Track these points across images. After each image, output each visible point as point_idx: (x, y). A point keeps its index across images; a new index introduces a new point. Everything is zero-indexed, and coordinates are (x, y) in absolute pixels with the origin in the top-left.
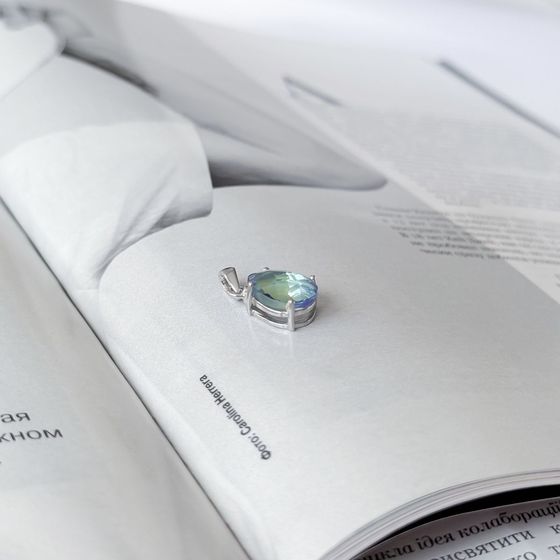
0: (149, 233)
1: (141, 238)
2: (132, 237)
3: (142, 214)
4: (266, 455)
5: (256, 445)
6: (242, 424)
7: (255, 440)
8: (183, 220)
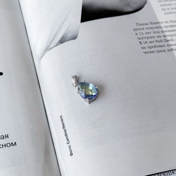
0: (57, 45)
1: (54, 47)
2: (52, 46)
3: (56, 34)
4: (71, 154)
5: (70, 149)
6: (68, 140)
7: (70, 147)
8: (68, 40)
